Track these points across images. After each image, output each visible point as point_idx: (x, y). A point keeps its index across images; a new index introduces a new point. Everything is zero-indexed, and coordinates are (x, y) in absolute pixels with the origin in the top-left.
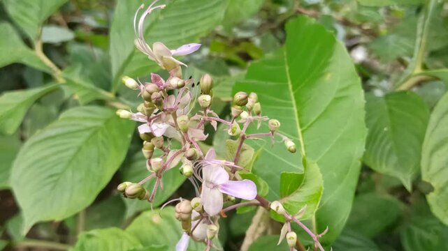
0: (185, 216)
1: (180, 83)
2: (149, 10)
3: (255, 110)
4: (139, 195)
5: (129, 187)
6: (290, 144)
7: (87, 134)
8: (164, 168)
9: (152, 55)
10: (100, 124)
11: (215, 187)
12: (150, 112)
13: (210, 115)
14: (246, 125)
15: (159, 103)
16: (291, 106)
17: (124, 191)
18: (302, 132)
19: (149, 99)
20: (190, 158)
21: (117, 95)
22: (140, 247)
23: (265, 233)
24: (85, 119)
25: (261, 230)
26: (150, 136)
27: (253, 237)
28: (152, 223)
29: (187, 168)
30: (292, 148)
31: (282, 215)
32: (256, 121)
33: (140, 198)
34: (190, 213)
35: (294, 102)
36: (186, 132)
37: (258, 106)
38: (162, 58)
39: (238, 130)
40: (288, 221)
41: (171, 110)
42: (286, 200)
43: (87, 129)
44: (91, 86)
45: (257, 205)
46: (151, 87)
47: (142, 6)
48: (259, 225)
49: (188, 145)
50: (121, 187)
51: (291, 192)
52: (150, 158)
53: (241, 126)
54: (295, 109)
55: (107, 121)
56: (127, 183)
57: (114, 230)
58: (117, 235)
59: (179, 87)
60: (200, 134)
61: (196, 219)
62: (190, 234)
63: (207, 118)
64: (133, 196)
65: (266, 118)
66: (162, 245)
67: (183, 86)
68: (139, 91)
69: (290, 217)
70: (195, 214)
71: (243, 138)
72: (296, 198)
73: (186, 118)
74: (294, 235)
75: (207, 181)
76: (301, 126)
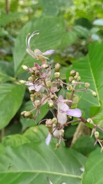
0: (50, 126)
1: (47, 66)
2: (32, 36)
3: (78, 79)
4: (30, 117)
5: (26, 113)
6: (94, 93)
7: (5, 95)
8: (41, 105)
9: (34, 56)
10: (10, 91)
11: (63, 112)
12: (34, 80)
13: (59, 81)
14: (74, 86)
15: (38, 75)
16: (92, 79)
17: (23, 115)
18: (98, 90)
19: (34, 74)
20: (52, 99)
21: (17, 79)
22: (29, 142)
23: (82, 135)
24: (4, 89)
25: (80, 134)
26: (34, 91)
27: (77, 137)
28: (34, 132)
29: (51, 104)
30: (95, 95)
31: (92, 124)
32: (78, 84)
33: (31, 118)
34: (52, 124)
35: (93, 77)
36: (50, 88)
37: (79, 78)
38: (38, 56)
39: (72, 88)
40: (94, 127)
41: (43, 78)
42: (93, 118)
43: (5, 93)
44: (5, 75)
45: (80, 121)
46: (34, 68)
47: (29, 34)
48: (79, 132)
49: (51, 94)
50: (22, 113)
51: (95, 115)
52: (34, 101)
53: (73, 86)
54: (94, 80)
55: (13, 90)
56: (25, 112)
57: (18, 135)
58: (19, 137)
59: (46, 68)
60: (56, 89)
61: (54, 127)
62: (52, 134)
63: (58, 82)
64: (28, 117)
65: (83, 83)
66: (39, 141)
67: (48, 67)
68: (29, 71)
69: (95, 125)
70: (54, 125)
71: (74, 91)
72: (97, 117)
73: (50, 82)
74: (97, 133)
75: (60, 110)
76: (97, 87)
